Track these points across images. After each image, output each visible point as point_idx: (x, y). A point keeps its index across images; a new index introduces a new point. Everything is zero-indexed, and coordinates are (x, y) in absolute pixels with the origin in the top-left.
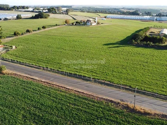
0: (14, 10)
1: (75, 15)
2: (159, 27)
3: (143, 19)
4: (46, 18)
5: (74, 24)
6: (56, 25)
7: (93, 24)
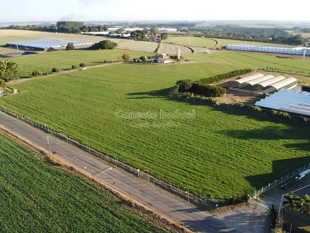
0: (82, 33)
1: (170, 43)
2: (276, 69)
3: (290, 53)
4: (110, 49)
5: (137, 61)
6: (105, 62)
7: (165, 62)
